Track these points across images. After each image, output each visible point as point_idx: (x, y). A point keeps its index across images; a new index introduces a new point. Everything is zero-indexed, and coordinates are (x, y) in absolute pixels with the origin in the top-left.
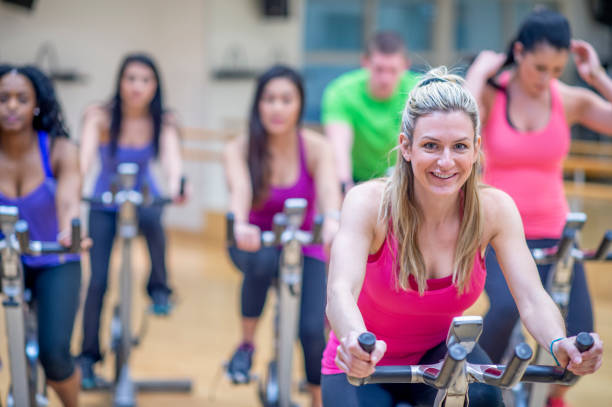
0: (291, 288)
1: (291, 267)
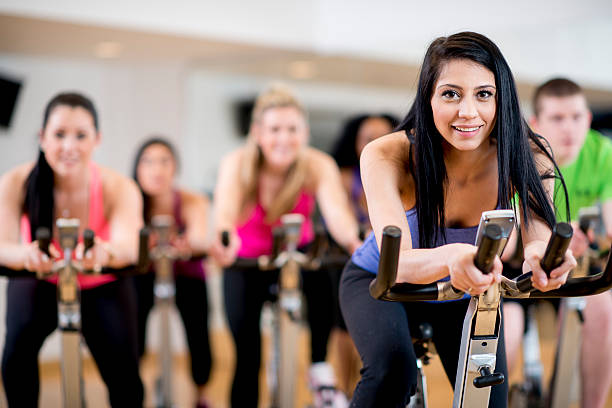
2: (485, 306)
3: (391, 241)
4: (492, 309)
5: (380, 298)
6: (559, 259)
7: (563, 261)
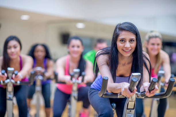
2: (131, 100)
3: (105, 82)
4: (133, 101)
5: (101, 97)
6: (153, 88)
7: (154, 89)
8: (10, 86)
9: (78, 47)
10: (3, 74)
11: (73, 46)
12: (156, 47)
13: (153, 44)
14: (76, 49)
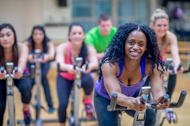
0: (78, 86)
1: (78, 80)
8: (10, 80)
9: (80, 33)
10: (2, 72)
11: (74, 33)
12: (163, 28)
13: (160, 25)
14: (77, 36)
